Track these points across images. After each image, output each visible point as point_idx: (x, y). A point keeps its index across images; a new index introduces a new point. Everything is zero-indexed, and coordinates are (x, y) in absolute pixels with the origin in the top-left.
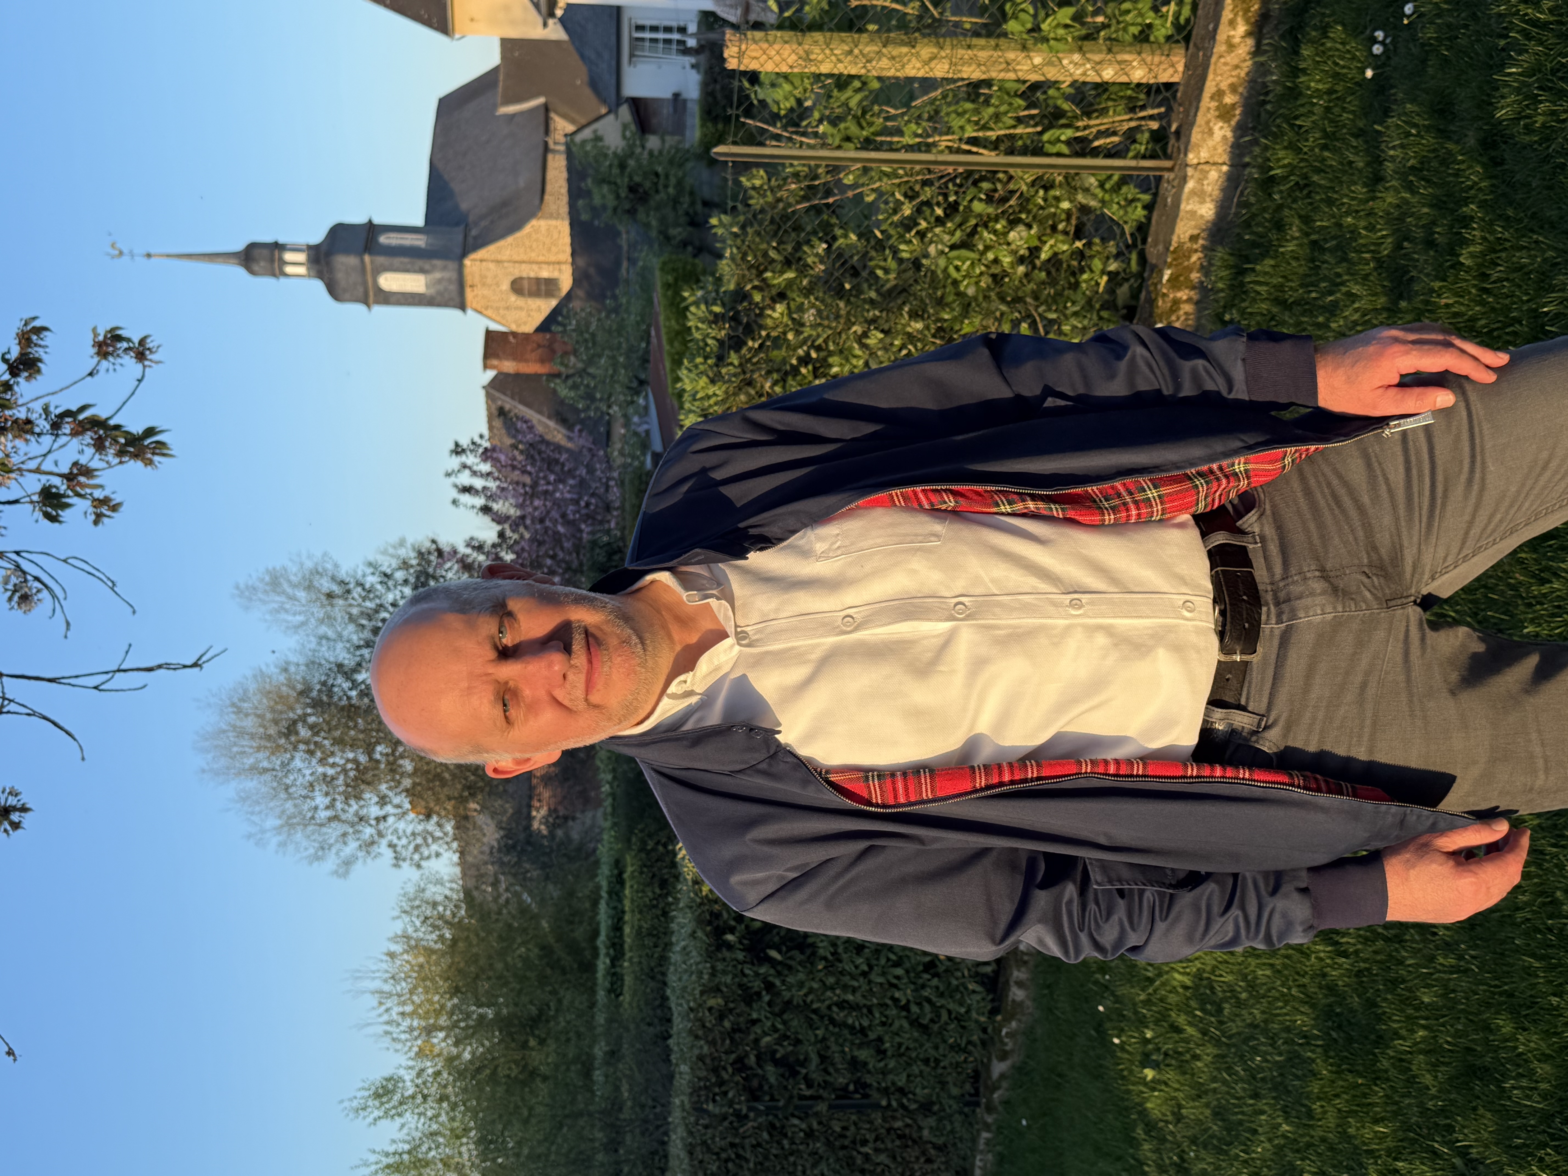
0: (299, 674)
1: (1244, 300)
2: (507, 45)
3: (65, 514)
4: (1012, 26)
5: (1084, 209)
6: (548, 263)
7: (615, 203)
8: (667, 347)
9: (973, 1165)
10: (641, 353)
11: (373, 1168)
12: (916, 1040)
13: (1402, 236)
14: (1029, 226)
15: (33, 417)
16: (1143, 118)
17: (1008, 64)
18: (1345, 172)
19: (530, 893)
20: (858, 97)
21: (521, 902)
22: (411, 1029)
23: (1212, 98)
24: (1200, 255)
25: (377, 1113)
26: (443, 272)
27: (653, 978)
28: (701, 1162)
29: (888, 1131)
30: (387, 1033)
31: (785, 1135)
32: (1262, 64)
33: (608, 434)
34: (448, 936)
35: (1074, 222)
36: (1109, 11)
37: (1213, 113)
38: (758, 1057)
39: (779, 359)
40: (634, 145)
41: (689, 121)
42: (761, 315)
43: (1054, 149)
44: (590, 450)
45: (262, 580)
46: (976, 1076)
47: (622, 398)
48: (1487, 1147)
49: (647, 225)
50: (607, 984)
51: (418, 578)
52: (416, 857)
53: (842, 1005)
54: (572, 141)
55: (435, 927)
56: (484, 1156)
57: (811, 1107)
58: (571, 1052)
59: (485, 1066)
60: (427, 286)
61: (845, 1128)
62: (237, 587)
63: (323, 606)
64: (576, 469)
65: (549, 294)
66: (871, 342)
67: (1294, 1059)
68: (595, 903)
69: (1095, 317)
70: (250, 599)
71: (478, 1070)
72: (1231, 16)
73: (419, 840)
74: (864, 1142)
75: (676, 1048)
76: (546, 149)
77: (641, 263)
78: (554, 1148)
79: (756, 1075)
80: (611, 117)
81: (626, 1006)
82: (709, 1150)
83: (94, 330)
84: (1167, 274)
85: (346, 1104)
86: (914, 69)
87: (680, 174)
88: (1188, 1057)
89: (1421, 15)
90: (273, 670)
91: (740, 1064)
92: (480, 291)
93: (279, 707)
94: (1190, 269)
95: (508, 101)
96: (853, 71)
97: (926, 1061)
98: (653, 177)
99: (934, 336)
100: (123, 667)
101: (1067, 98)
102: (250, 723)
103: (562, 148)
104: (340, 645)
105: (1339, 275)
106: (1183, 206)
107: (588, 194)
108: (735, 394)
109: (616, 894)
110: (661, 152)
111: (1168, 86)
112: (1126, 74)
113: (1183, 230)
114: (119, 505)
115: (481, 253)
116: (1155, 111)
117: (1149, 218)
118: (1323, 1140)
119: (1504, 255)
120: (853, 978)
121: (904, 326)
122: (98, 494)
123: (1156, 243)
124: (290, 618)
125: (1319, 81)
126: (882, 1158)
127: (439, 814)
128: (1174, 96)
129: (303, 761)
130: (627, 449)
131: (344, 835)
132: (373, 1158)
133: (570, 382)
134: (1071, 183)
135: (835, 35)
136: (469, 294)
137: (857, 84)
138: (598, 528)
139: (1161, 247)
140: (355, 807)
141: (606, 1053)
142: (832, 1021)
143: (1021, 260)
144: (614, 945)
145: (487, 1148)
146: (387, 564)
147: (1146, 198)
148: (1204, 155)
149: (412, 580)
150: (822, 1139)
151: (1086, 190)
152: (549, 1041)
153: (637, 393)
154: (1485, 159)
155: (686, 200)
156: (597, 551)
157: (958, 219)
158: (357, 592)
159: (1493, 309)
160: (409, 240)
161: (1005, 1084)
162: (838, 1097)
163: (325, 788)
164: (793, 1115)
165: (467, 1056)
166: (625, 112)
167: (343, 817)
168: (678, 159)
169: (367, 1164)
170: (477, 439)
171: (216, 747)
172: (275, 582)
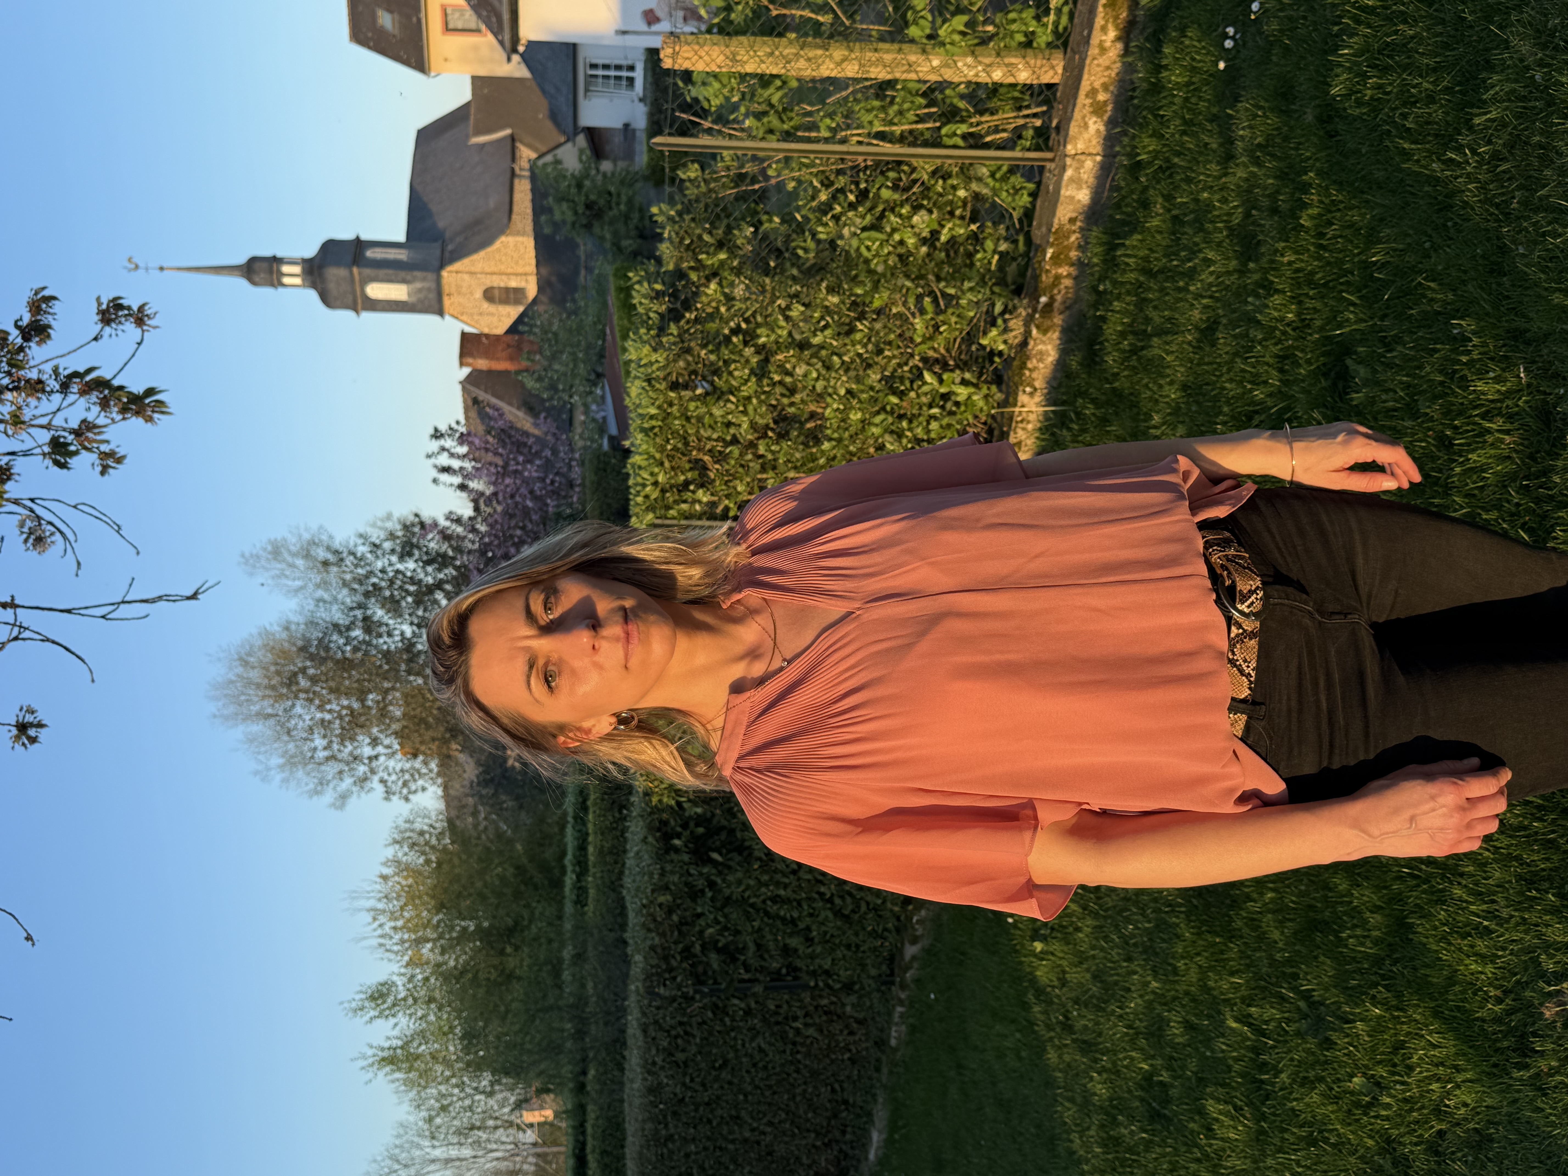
0: (299, 632)
1: (1115, 272)
2: (477, 81)
3: (73, 462)
4: (913, 31)
5: (977, 196)
6: (516, 275)
7: (574, 218)
9: (889, 1035)
10: (598, 349)
11: (371, 1060)
12: (839, 928)
13: (1250, 205)
14: (930, 212)
15: (44, 377)
16: (1027, 116)
17: (910, 65)
18: (1201, 153)
19: (506, 820)
20: (779, 94)
21: (497, 828)
22: (402, 941)
23: (1087, 96)
24: (1077, 235)
25: (373, 1013)
26: (422, 282)
28: (654, 1039)
29: (816, 1008)
30: (381, 945)
31: (727, 1014)
32: (1130, 64)
33: (570, 420)
34: (433, 858)
35: (969, 208)
36: (997, 21)
37: (1088, 109)
38: (703, 947)
39: (713, 331)
40: (590, 168)
41: (638, 148)
42: (696, 294)
43: (951, 142)
44: (554, 435)
45: (265, 550)
46: (891, 959)
47: (582, 389)
48: (1327, 989)
49: (602, 238)
50: (574, 897)
51: (403, 548)
52: (405, 791)
53: (775, 899)
54: (535, 166)
55: (423, 853)
56: (466, 1050)
57: (749, 989)
58: (543, 956)
59: (467, 972)
60: (409, 294)
61: (778, 1007)
62: (243, 556)
63: (319, 572)
64: (541, 451)
65: (517, 302)
66: (794, 314)
67: (1162, 926)
68: (563, 828)
69: (988, 292)
70: (254, 567)
71: (462, 973)
72: (1102, 23)
73: (407, 776)
74: (795, 1018)
75: (631, 941)
76: (513, 174)
77: (597, 271)
78: (528, 1038)
79: (701, 962)
80: (569, 145)
81: (590, 914)
82: (661, 1028)
83: (98, 299)
84: (1050, 252)
85: (346, 1005)
86: (827, 70)
87: (630, 193)
88: (1071, 929)
89: (1266, 11)
90: (276, 628)
91: (687, 952)
92: (456, 299)
93: (282, 661)
94: (1068, 248)
95: (478, 132)
96: (775, 72)
97: (849, 947)
98: (606, 196)
99: (849, 310)
100: (127, 599)
101: (962, 97)
102: (255, 675)
103: (527, 174)
104: (335, 608)
105: (1196, 244)
106: (1063, 192)
107: (550, 211)
108: (675, 361)
109: (580, 820)
110: (613, 174)
111: (1050, 86)
112: (1013, 76)
113: (1064, 214)
114: (124, 457)
115: (457, 266)
116: (1039, 110)
117: (1033, 204)
118: (1187, 993)
119: (1338, 214)
120: (785, 875)
121: (823, 300)
122: (104, 448)
123: (1039, 227)
124: (290, 583)
125: (1177, 76)
126: (811, 1031)
127: (424, 754)
128: (1054, 94)
129: (303, 707)
130: (587, 434)
131: (341, 772)
132: (370, 1052)
133: (536, 376)
134: (966, 172)
135: (758, 39)
136: (447, 302)
137: (778, 83)
138: (562, 502)
139: (1044, 229)
140: (350, 748)
141: (573, 956)
142: (767, 913)
143: (924, 241)
144: (579, 863)
145: (470, 1043)
146: (376, 535)
147: (1031, 186)
148: (1081, 146)
149: (398, 549)
150: (759, 1016)
151: (979, 180)
152: (523, 947)
153: (595, 384)
154: (1321, 133)
155: (636, 216)
157: (868, 204)
158: (350, 560)
159: (1329, 263)
160: (392, 254)
161: (916, 965)
162: (772, 980)
163: (323, 731)
164: (733, 996)
165: (452, 963)
166: (581, 140)
167: (340, 756)
168: (628, 180)
169: (364, 1057)
170: (454, 425)
171: (226, 696)
172: (276, 551)
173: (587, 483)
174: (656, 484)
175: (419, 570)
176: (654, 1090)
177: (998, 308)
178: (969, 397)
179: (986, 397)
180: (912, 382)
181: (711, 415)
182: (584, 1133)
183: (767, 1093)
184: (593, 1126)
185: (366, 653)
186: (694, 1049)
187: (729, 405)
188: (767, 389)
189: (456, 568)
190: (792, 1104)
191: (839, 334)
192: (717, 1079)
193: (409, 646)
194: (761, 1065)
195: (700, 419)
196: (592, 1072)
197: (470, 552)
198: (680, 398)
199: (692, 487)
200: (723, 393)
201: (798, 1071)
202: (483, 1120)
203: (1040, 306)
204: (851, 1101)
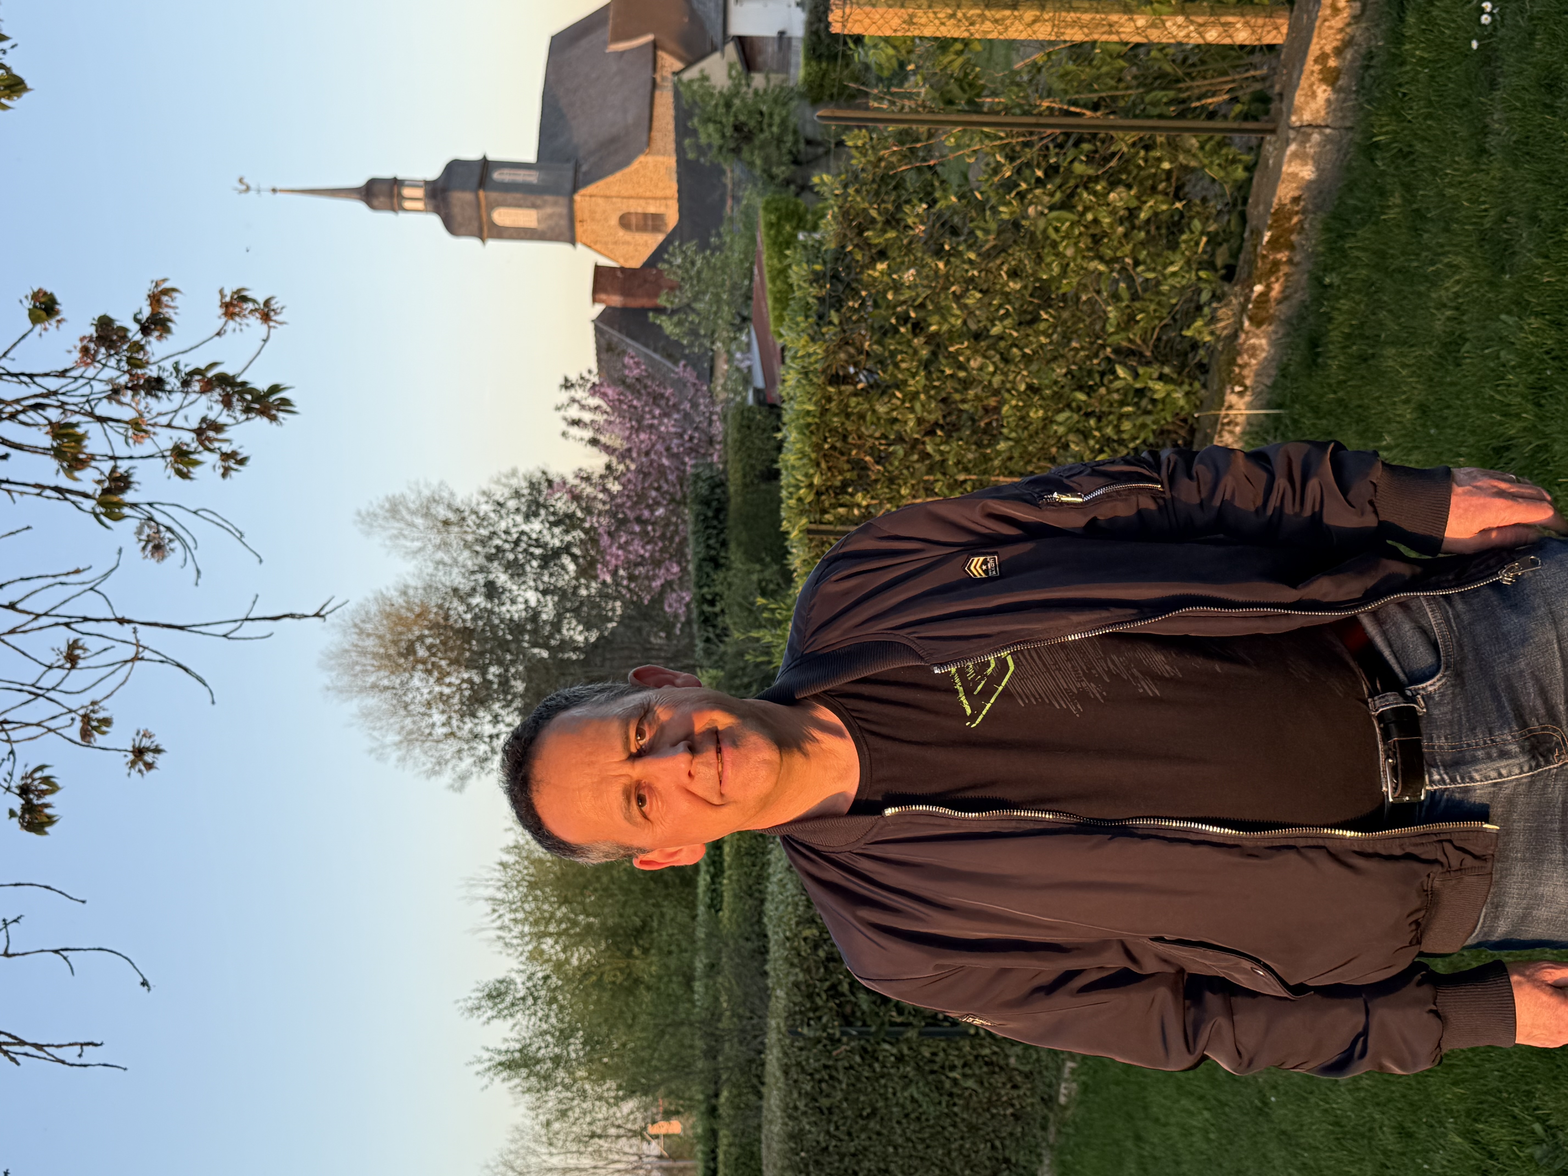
0: (417, 597)
1: (1345, 265)
3: (196, 471)
5: (1185, 169)
6: (655, 198)
7: (720, 142)
8: (769, 286)
9: (1058, 1092)
10: (744, 290)
11: (487, 1065)
14: (1129, 187)
15: (164, 375)
16: (1245, 79)
17: (1110, 25)
18: (1448, 142)
20: (960, 60)
22: (522, 935)
23: (1316, 61)
24: (1301, 216)
25: (490, 1013)
26: (554, 208)
27: (751, 896)
28: (796, 1081)
29: (976, 1057)
30: (499, 938)
31: (877, 1059)
33: (712, 369)
35: (1174, 182)
37: (1316, 76)
39: (879, 318)
40: (740, 84)
41: (793, 60)
43: (1156, 111)
44: (694, 385)
45: (382, 507)
47: (725, 334)
49: (752, 164)
50: (708, 900)
51: (529, 507)
54: (680, 80)
56: (589, 1056)
57: (901, 1033)
58: (673, 962)
59: (592, 973)
60: (539, 221)
61: (933, 1054)
62: (359, 513)
63: (439, 532)
64: (681, 402)
65: (656, 229)
66: (970, 301)
69: (1193, 277)
70: (371, 525)
71: (586, 975)
74: (953, 1068)
75: (772, 973)
76: (654, 85)
77: (744, 202)
78: (656, 1054)
79: (849, 1002)
80: (718, 55)
81: (725, 921)
82: (803, 1070)
83: (221, 292)
84: (1267, 236)
85: (461, 1004)
86: (1017, 32)
87: (784, 113)
90: (394, 593)
91: (834, 991)
92: (590, 226)
93: (400, 629)
94: (1290, 231)
95: (617, 38)
96: (956, 35)
98: (758, 116)
99: (1031, 295)
100: (251, 616)
101: (1171, 60)
102: (370, 643)
103: (670, 85)
104: (455, 570)
105: (1442, 246)
106: (1284, 167)
107: (694, 133)
108: (835, 352)
110: (765, 91)
111: (1271, 48)
112: (1230, 36)
113: (1285, 192)
114: (246, 459)
115: (591, 189)
116: (1258, 73)
117: (1249, 179)
121: (1003, 286)
122: (226, 448)
123: (1257, 205)
124: (408, 544)
125: (1422, 50)
126: (970, 1083)
128: (1277, 58)
129: (421, 680)
130: (730, 385)
131: (460, 751)
132: (486, 1055)
133: (675, 319)
134: (1172, 144)
136: (579, 229)
137: (959, 47)
138: (700, 461)
139: (1261, 209)
140: (470, 725)
141: (706, 966)
143: (1121, 222)
144: (714, 863)
145: (593, 1049)
146: (501, 493)
147: (1248, 159)
148: (1307, 117)
149: (524, 508)
150: (912, 1063)
151: (1187, 151)
152: (653, 951)
153: (740, 330)
155: (789, 138)
156: (700, 484)
157: (1058, 181)
158: (471, 520)
160: (521, 176)
162: (927, 1025)
163: (441, 706)
164: (884, 1041)
165: (575, 962)
166: (731, 49)
167: (459, 734)
168: (782, 98)
169: (480, 1061)
170: (586, 375)
171: (340, 665)
172: (394, 509)
173: (729, 440)
174: (810, 486)
175: (545, 532)
176: (796, 1137)
177: (1205, 296)
178: (1168, 394)
179: (1187, 394)
180: (1102, 374)
181: (874, 411)
182: (715, 1159)
183: (920, 1147)
184: (725, 1153)
185: (489, 622)
186: (839, 1095)
187: (894, 401)
188: (936, 383)
189: (586, 532)
190: (946, 1159)
191: (1020, 324)
192: (864, 1129)
193: (534, 616)
194: (913, 1116)
195: (862, 417)
196: (725, 1094)
197: (600, 514)
198: (840, 393)
199: (850, 490)
200: (888, 387)
201: (954, 1125)
202: (605, 1128)
203: (1255, 295)
204: (1013, 1160)
